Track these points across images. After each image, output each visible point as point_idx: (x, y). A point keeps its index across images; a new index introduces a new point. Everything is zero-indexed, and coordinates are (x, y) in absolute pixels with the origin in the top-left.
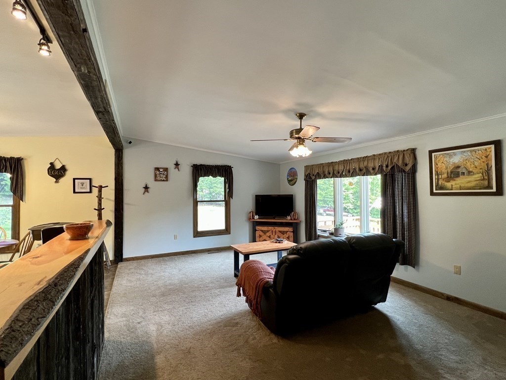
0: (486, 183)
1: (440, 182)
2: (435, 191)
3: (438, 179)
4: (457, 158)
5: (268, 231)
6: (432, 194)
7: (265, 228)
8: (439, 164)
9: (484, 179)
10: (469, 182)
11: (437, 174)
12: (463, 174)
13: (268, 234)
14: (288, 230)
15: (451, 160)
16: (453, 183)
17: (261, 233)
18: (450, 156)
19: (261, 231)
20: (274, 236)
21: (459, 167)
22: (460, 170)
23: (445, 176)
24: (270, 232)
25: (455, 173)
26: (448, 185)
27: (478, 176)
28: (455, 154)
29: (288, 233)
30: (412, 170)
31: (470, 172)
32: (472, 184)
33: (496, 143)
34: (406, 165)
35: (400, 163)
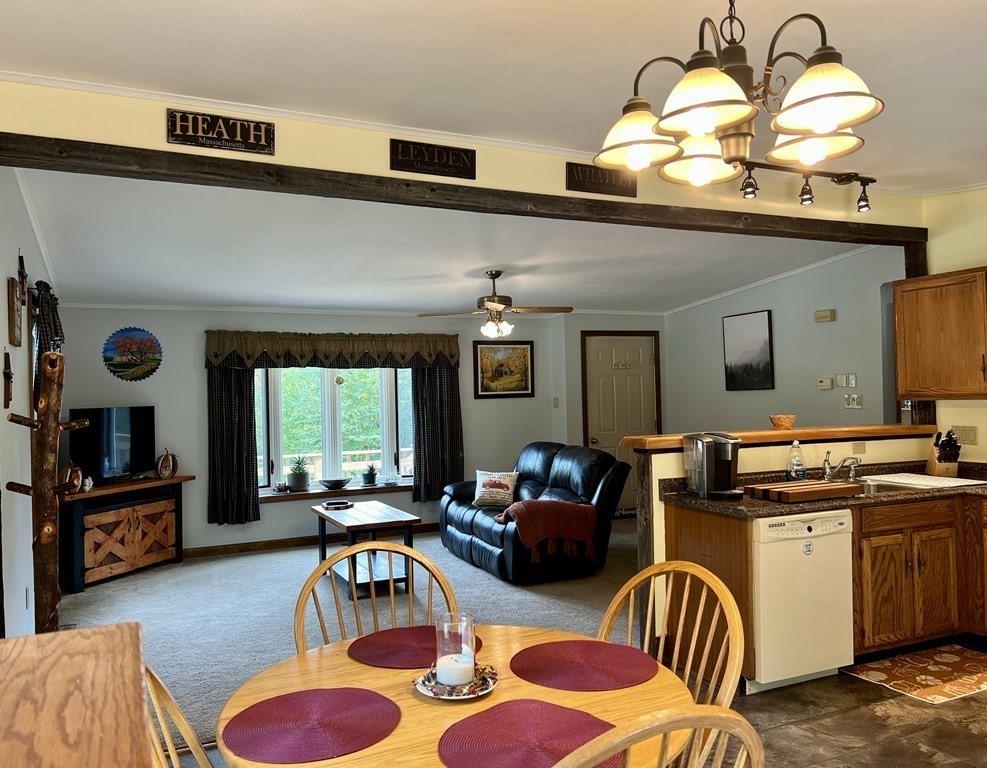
0: (523, 383)
1: (485, 382)
2: (480, 393)
3: (483, 378)
4: (501, 355)
5: (117, 524)
6: (477, 396)
7: (109, 517)
8: (485, 360)
9: (522, 380)
10: (511, 382)
11: (482, 372)
12: (506, 373)
13: (118, 534)
14: (161, 510)
15: (496, 356)
16: (497, 383)
17: (100, 536)
18: (495, 351)
19: (99, 527)
20: (134, 533)
21: (502, 365)
22: (504, 369)
23: (490, 374)
24: (122, 525)
25: (499, 372)
26: (493, 385)
27: (517, 377)
28: (499, 350)
29: (164, 517)
30: (457, 364)
31: (512, 372)
32: (513, 385)
33: (531, 343)
34: (452, 357)
35: (447, 353)
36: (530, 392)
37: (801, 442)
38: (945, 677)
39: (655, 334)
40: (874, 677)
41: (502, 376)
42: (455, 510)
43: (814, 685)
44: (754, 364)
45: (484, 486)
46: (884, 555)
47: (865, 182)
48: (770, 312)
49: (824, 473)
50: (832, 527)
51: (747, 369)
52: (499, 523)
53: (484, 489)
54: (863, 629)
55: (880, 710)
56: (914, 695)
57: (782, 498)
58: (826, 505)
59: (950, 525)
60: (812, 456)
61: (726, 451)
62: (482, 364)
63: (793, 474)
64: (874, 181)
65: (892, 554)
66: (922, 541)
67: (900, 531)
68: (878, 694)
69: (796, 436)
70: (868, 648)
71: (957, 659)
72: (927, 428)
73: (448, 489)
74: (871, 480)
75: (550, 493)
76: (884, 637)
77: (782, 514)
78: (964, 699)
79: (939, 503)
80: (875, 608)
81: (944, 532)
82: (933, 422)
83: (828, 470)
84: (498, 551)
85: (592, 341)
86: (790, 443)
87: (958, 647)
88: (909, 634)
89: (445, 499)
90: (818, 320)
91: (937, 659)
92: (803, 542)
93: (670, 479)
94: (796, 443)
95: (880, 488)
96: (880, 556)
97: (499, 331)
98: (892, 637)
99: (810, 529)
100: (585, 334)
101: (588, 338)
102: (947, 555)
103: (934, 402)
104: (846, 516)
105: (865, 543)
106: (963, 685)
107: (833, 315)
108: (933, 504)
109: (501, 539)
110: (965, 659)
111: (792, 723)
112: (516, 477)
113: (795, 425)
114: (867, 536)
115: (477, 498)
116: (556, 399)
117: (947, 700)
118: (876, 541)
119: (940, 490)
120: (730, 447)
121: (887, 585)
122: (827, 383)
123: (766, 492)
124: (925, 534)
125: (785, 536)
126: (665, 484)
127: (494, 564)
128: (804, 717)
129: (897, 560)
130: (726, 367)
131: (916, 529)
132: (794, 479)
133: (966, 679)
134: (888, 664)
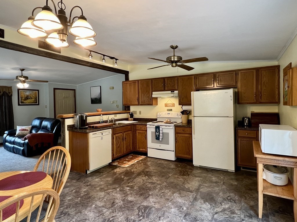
0: (36, 101)
1: (22, 101)
3: (21, 100)
4: (28, 93)
6: (19, 105)
8: (22, 94)
9: (35, 100)
10: (31, 101)
11: (21, 98)
12: (29, 98)
15: (26, 93)
16: (26, 101)
18: (26, 92)
21: (28, 96)
23: (24, 98)
25: (27, 98)
26: (25, 102)
27: (33, 99)
30: (12, 95)
31: (31, 98)
32: (32, 102)
33: (38, 90)
34: (9, 93)
35: (7, 92)
36: (38, 104)
37: (103, 115)
38: (129, 161)
39: (75, 90)
40: (116, 164)
41: (28, 99)
42: (8, 138)
43: (103, 168)
44: (97, 98)
45: (20, 130)
46: (118, 138)
47: (116, 59)
48: (100, 86)
49: (108, 122)
50: (107, 133)
51: (96, 99)
52: (23, 140)
53: (19, 131)
54: (114, 154)
55: (115, 171)
56: (123, 166)
57: (96, 128)
58: (106, 128)
59: (131, 130)
60: (105, 118)
61: (84, 118)
62: (21, 96)
63: (101, 122)
64: (118, 60)
65: (120, 137)
66: (126, 134)
67: (121, 132)
68: (116, 167)
69: (101, 114)
70: (115, 158)
71: (132, 157)
72: (128, 111)
73: (6, 132)
74: (117, 122)
75: (41, 131)
76: (118, 155)
77: (96, 131)
78: (132, 165)
79: (129, 126)
80: (116, 149)
81: (130, 132)
82: (129, 110)
83: (108, 121)
84: (22, 148)
85: (57, 91)
86: (100, 115)
87: (132, 154)
88: (123, 153)
89: (5, 135)
90: (110, 89)
91: (128, 157)
92: (101, 137)
93: (70, 125)
94: (101, 115)
95: (119, 124)
96: (117, 138)
97: (24, 86)
98: (119, 155)
99: (102, 134)
100: (55, 89)
101: (55, 90)
102: (130, 136)
103: (130, 106)
104: (110, 130)
105: (114, 136)
106: (132, 162)
107: (113, 88)
108: (128, 126)
109: (23, 145)
110: (133, 156)
111: (96, 178)
112: (31, 128)
113: (102, 111)
114: (115, 134)
115: (17, 134)
116: (46, 106)
117: (128, 165)
118: (117, 135)
119: (129, 124)
120: (85, 116)
121: (119, 144)
122: (112, 102)
123: (93, 126)
124: (126, 133)
125: (97, 136)
126: (69, 127)
127: (21, 152)
128: (99, 176)
129: (121, 138)
130: (91, 98)
131: (125, 132)
132: (101, 123)
133: (133, 161)
134: (119, 160)
